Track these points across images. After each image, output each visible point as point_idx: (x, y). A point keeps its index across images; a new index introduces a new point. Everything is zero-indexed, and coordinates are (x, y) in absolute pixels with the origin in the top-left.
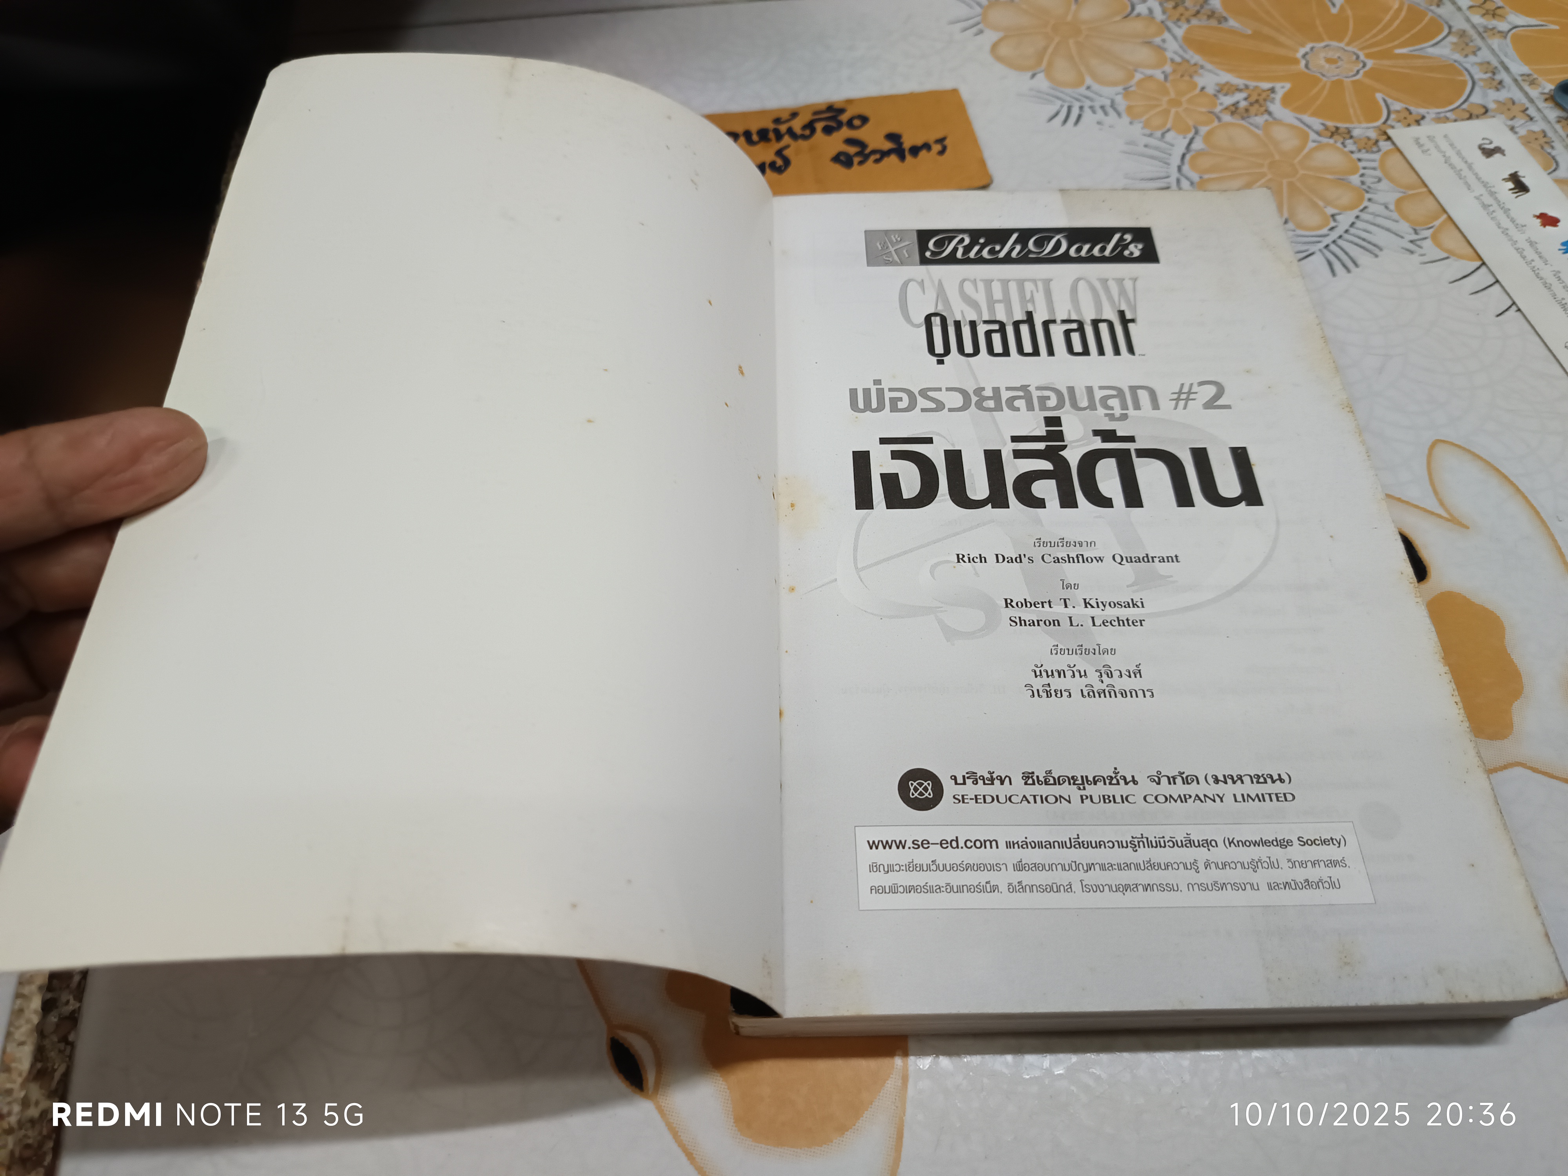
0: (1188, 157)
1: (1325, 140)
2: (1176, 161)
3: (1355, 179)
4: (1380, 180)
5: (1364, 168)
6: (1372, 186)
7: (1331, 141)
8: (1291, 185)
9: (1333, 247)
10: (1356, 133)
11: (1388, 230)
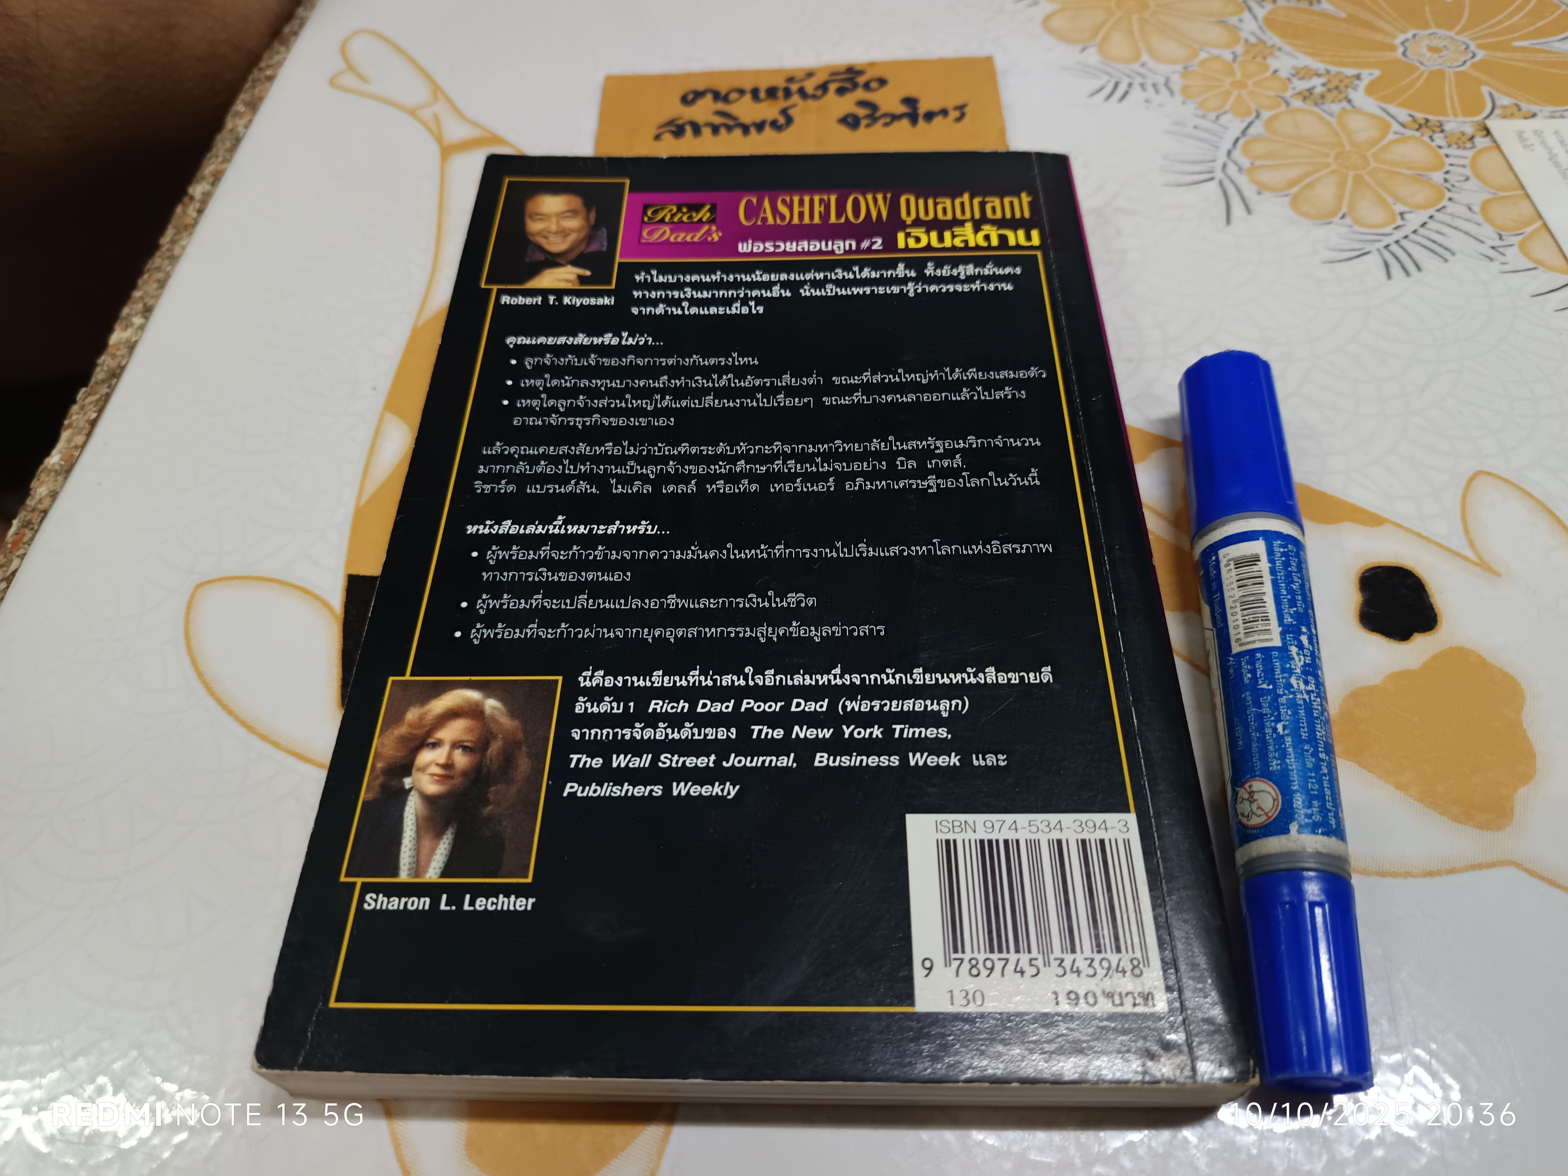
0: (1241, 142)
1: (1409, 132)
2: (1227, 144)
3: (1438, 177)
4: (1467, 179)
5: (1451, 165)
6: (1457, 184)
7: (1418, 134)
8: (1358, 179)
9: (1395, 248)
10: (1448, 127)
11: (1467, 233)
